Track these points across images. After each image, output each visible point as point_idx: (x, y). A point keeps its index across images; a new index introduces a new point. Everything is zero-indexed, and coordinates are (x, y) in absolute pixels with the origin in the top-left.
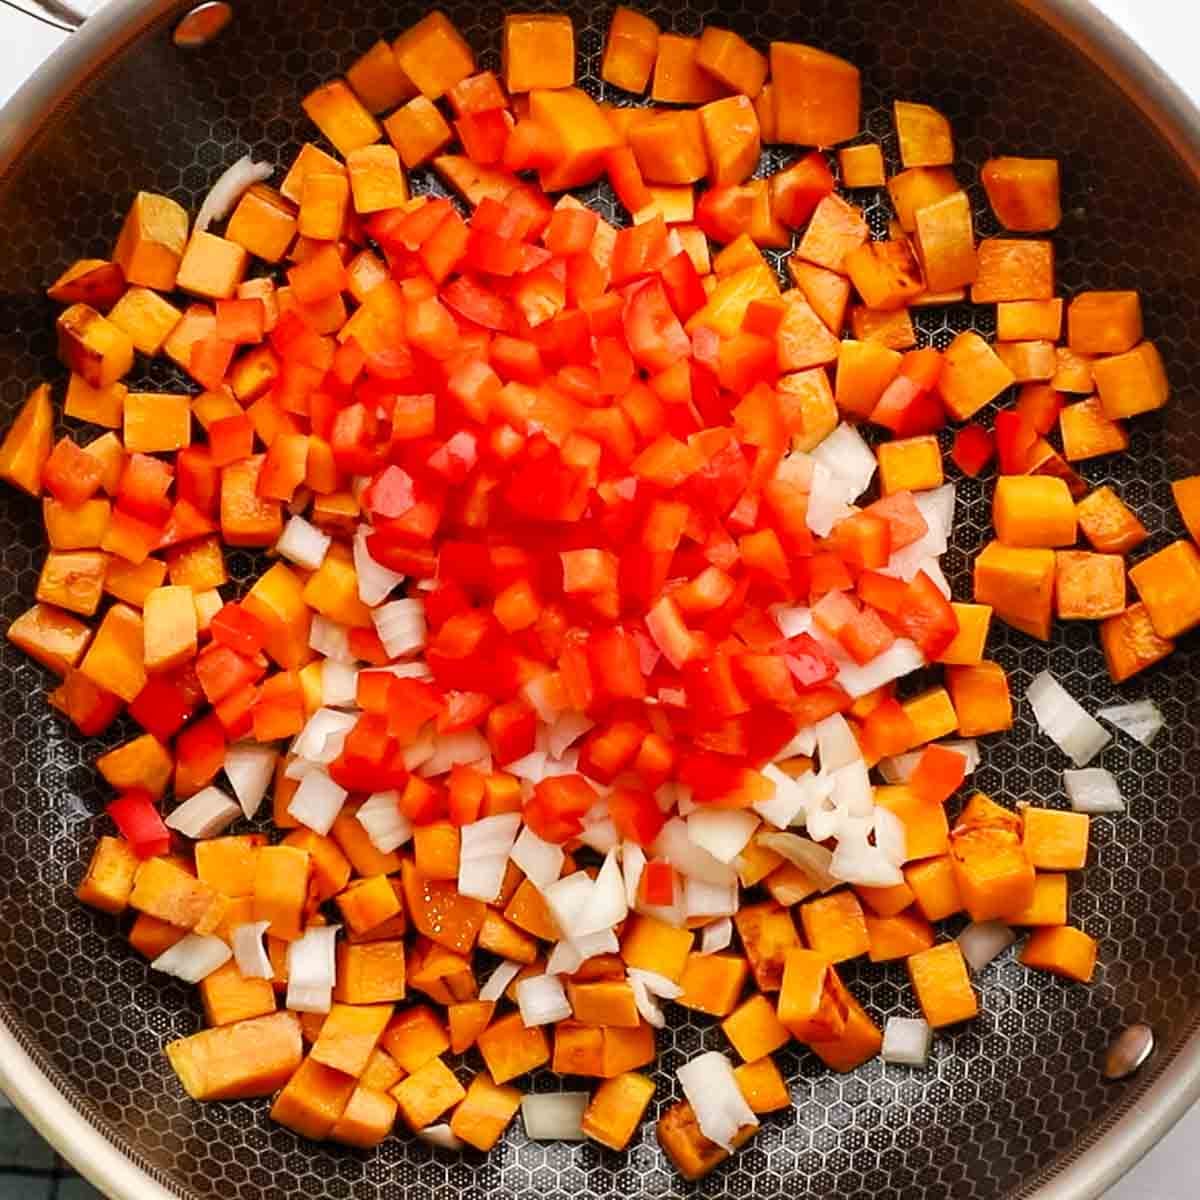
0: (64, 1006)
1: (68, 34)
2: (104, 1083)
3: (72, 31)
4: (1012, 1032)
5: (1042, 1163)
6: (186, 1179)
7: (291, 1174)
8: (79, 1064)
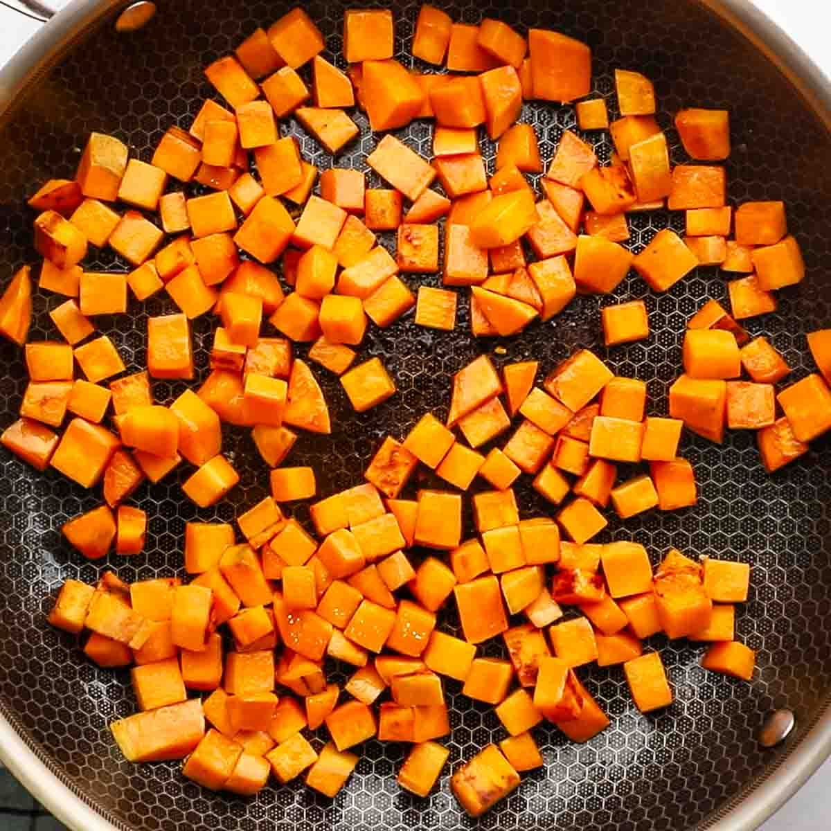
0: (39, 697)
1: (42, 24)
2: (67, 750)
3: (45, 21)
4: (697, 715)
6: (124, 817)
7: (197, 813)
8: (50, 737)
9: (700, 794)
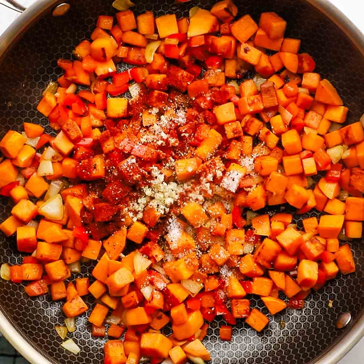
0: (20, 308)
1: (21, 13)
2: (33, 332)
3: (22, 12)
4: (308, 315)
5: (317, 354)
6: (58, 360)
7: (90, 359)
8: (25, 326)
9: (310, 349)
